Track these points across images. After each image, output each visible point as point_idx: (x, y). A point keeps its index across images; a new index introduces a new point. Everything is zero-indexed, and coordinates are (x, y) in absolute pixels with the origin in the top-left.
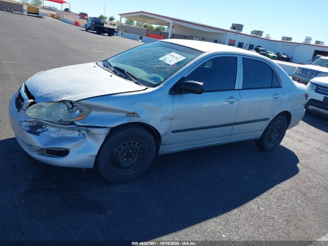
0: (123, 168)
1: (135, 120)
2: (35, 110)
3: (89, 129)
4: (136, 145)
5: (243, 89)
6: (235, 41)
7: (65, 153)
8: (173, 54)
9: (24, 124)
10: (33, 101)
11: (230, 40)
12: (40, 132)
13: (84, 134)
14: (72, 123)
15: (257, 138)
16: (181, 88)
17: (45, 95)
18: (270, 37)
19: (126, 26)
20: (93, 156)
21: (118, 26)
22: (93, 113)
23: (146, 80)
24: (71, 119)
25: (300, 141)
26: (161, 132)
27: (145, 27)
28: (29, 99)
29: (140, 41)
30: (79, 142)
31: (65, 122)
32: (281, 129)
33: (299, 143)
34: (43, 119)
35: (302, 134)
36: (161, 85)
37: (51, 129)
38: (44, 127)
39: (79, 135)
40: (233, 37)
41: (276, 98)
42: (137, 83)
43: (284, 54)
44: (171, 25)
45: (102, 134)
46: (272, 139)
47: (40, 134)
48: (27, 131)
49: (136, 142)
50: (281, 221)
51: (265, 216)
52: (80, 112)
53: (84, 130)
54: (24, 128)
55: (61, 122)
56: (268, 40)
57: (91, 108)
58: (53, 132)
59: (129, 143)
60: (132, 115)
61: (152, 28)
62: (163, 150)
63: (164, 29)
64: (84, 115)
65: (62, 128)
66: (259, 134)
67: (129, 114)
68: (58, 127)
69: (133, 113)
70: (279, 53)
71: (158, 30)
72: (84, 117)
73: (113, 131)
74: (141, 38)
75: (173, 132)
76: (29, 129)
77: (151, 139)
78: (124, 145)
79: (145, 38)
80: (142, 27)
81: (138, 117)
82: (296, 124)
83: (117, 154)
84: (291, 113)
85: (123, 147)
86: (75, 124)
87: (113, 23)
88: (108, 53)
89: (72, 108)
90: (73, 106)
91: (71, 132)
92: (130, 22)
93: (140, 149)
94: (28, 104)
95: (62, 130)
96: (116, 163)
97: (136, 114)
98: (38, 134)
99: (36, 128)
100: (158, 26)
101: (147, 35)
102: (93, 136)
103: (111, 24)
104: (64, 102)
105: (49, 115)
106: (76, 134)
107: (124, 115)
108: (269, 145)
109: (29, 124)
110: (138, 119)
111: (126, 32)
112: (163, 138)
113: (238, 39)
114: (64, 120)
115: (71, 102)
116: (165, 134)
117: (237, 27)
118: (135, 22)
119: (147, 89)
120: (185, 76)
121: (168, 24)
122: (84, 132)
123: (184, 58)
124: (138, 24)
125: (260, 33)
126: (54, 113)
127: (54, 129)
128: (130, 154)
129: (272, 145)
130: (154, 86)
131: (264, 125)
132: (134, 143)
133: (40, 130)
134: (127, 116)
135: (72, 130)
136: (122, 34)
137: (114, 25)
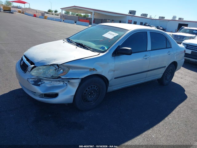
0: (89, 102)
1: (95, 73)
2: (35, 71)
3: (69, 80)
4: (95, 88)
5: (152, 50)
6: (132, 21)
7: (56, 95)
8: (110, 32)
9: (31, 80)
10: (34, 66)
11: (129, 20)
12: (40, 84)
13: (66, 84)
14: (59, 77)
15: (159, 78)
16: (118, 52)
17: (40, 61)
18: (152, 17)
19: (65, 15)
20: (73, 96)
21: (61, 15)
22: (71, 71)
23: (97, 49)
24: (58, 75)
25: (182, 78)
26: (109, 79)
27: (77, 15)
28: (31, 65)
29: (75, 24)
30: (64, 88)
31: (55, 77)
32: (172, 72)
33: (181, 79)
34: (41, 76)
35: (182, 74)
36: (107, 51)
37: (46, 82)
38: (42, 81)
39: (64, 84)
40: (130, 18)
41: (169, 54)
42: (93, 51)
43: (161, 27)
44: (93, 14)
45: (77, 83)
46: (168, 78)
47: (40, 85)
48: (32, 84)
49: (95, 86)
50: (182, 125)
51: (173, 123)
52: (63, 71)
53: (66, 81)
54: (30, 82)
55: (53, 77)
56: (150, 19)
57: (69, 67)
58: (48, 83)
59: (92, 87)
60: (93, 70)
61: (81, 16)
62: (110, 89)
63: (88, 16)
64: (65, 72)
65: (53, 81)
66: (160, 76)
67: (91, 70)
68: (50, 80)
69: (93, 69)
70: (158, 27)
71: (85, 16)
72: (66, 73)
73: (83, 80)
74: (75, 22)
75: (115, 78)
76: (33, 83)
77: (104, 83)
78: (89, 88)
79: (78, 22)
80: (75, 15)
81: (96, 71)
82: (180, 68)
83: (85, 94)
84: (177, 62)
85: (88, 90)
86: (61, 78)
87: (57, 14)
88: (59, 33)
89: (58, 69)
90: (59, 67)
91: (59, 82)
92: (67, 13)
93: (98, 90)
94: (31, 68)
95: (53, 82)
96: (85, 99)
97: (95, 69)
98: (39, 85)
99: (37, 82)
100: (84, 14)
101: (79, 20)
102: (72, 84)
103: (56, 15)
104: (53, 65)
105: (44, 73)
106: (62, 84)
107: (88, 70)
108: (166, 82)
109: (34, 80)
110: (96, 72)
111: (66, 19)
112: (110, 82)
113: (134, 19)
114: (55, 76)
115: (57, 65)
116: (111, 80)
117: (132, 13)
118: (70, 13)
119: (99, 54)
120: (120, 45)
121: (91, 13)
122: (66, 82)
123: (118, 34)
124: (72, 14)
125: (146, 15)
126: (47, 72)
127: (48, 82)
128: (92, 93)
129: (167, 82)
130: (103, 52)
131: (163, 70)
132: (94, 87)
133: (40, 83)
134: (90, 71)
135: (59, 81)
136: (64, 20)
137: (58, 15)
